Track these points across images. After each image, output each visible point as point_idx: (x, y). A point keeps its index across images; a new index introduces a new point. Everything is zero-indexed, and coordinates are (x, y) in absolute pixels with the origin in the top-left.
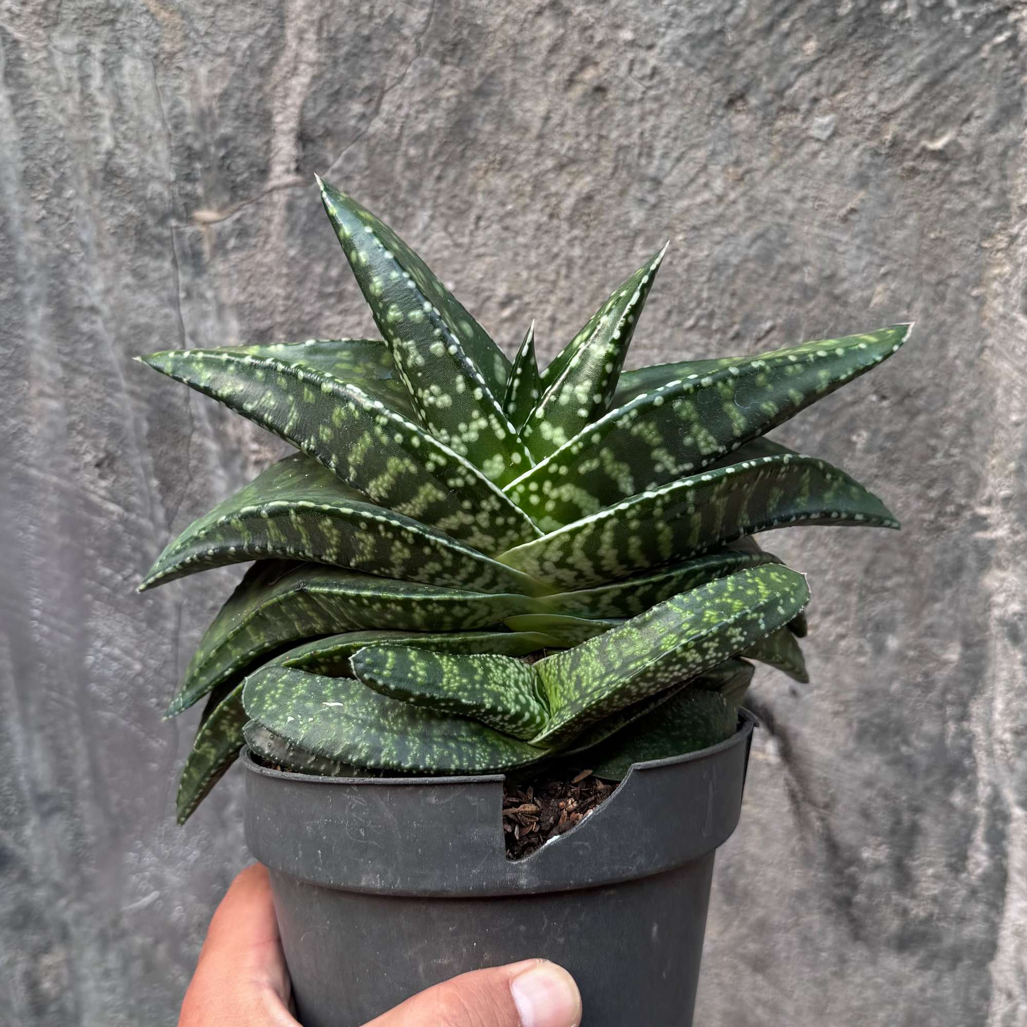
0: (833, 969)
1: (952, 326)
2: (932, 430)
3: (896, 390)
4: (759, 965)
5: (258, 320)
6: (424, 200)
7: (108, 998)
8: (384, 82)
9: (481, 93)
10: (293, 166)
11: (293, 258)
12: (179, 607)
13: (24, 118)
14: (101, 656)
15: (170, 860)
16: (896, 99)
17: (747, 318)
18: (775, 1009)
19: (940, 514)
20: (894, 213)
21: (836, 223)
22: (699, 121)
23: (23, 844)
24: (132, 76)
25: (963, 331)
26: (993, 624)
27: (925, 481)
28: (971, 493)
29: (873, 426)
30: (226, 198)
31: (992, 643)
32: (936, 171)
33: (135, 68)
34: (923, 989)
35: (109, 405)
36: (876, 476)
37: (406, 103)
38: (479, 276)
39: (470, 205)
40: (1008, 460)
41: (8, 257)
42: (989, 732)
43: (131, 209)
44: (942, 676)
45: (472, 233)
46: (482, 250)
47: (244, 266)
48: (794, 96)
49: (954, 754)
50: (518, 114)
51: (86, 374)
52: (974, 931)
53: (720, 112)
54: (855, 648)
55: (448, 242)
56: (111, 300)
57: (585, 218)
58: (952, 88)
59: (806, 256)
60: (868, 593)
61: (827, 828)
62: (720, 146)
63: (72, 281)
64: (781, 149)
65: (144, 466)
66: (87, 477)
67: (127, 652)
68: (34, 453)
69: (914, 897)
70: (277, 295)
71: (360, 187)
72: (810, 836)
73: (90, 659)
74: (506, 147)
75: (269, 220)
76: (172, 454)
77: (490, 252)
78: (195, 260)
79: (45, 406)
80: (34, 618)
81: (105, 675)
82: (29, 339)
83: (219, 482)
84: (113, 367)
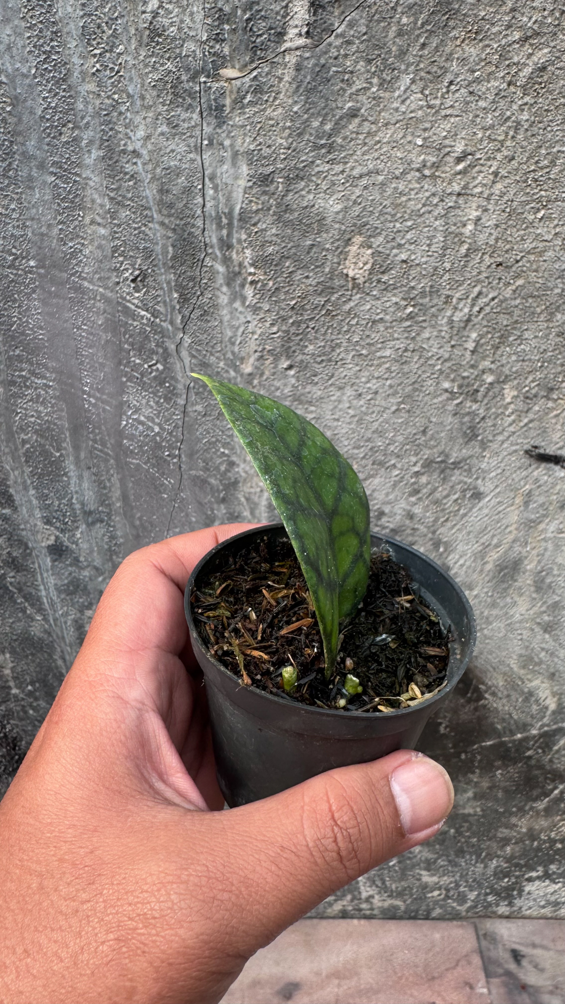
5: (262, 166)
6: (408, 65)
10: (305, 29)
11: (296, 113)
12: (187, 389)
30: (247, 57)
35: (143, 232)
38: (445, 133)
39: (445, 71)
45: (443, 97)
47: (257, 118)
51: (127, 206)
55: (422, 103)
56: (149, 145)
57: (537, 86)
63: (119, 128)
67: (150, 419)
71: (358, 51)
73: (123, 423)
74: (483, 18)
75: (281, 79)
76: (189, 274)
77: (456, 113)
78: (217, 112)
79: (94, 232)
80: (84, 392)
81: (133, 434)
82: (84, 176)
83: (222, 297)
84: (148, 202)
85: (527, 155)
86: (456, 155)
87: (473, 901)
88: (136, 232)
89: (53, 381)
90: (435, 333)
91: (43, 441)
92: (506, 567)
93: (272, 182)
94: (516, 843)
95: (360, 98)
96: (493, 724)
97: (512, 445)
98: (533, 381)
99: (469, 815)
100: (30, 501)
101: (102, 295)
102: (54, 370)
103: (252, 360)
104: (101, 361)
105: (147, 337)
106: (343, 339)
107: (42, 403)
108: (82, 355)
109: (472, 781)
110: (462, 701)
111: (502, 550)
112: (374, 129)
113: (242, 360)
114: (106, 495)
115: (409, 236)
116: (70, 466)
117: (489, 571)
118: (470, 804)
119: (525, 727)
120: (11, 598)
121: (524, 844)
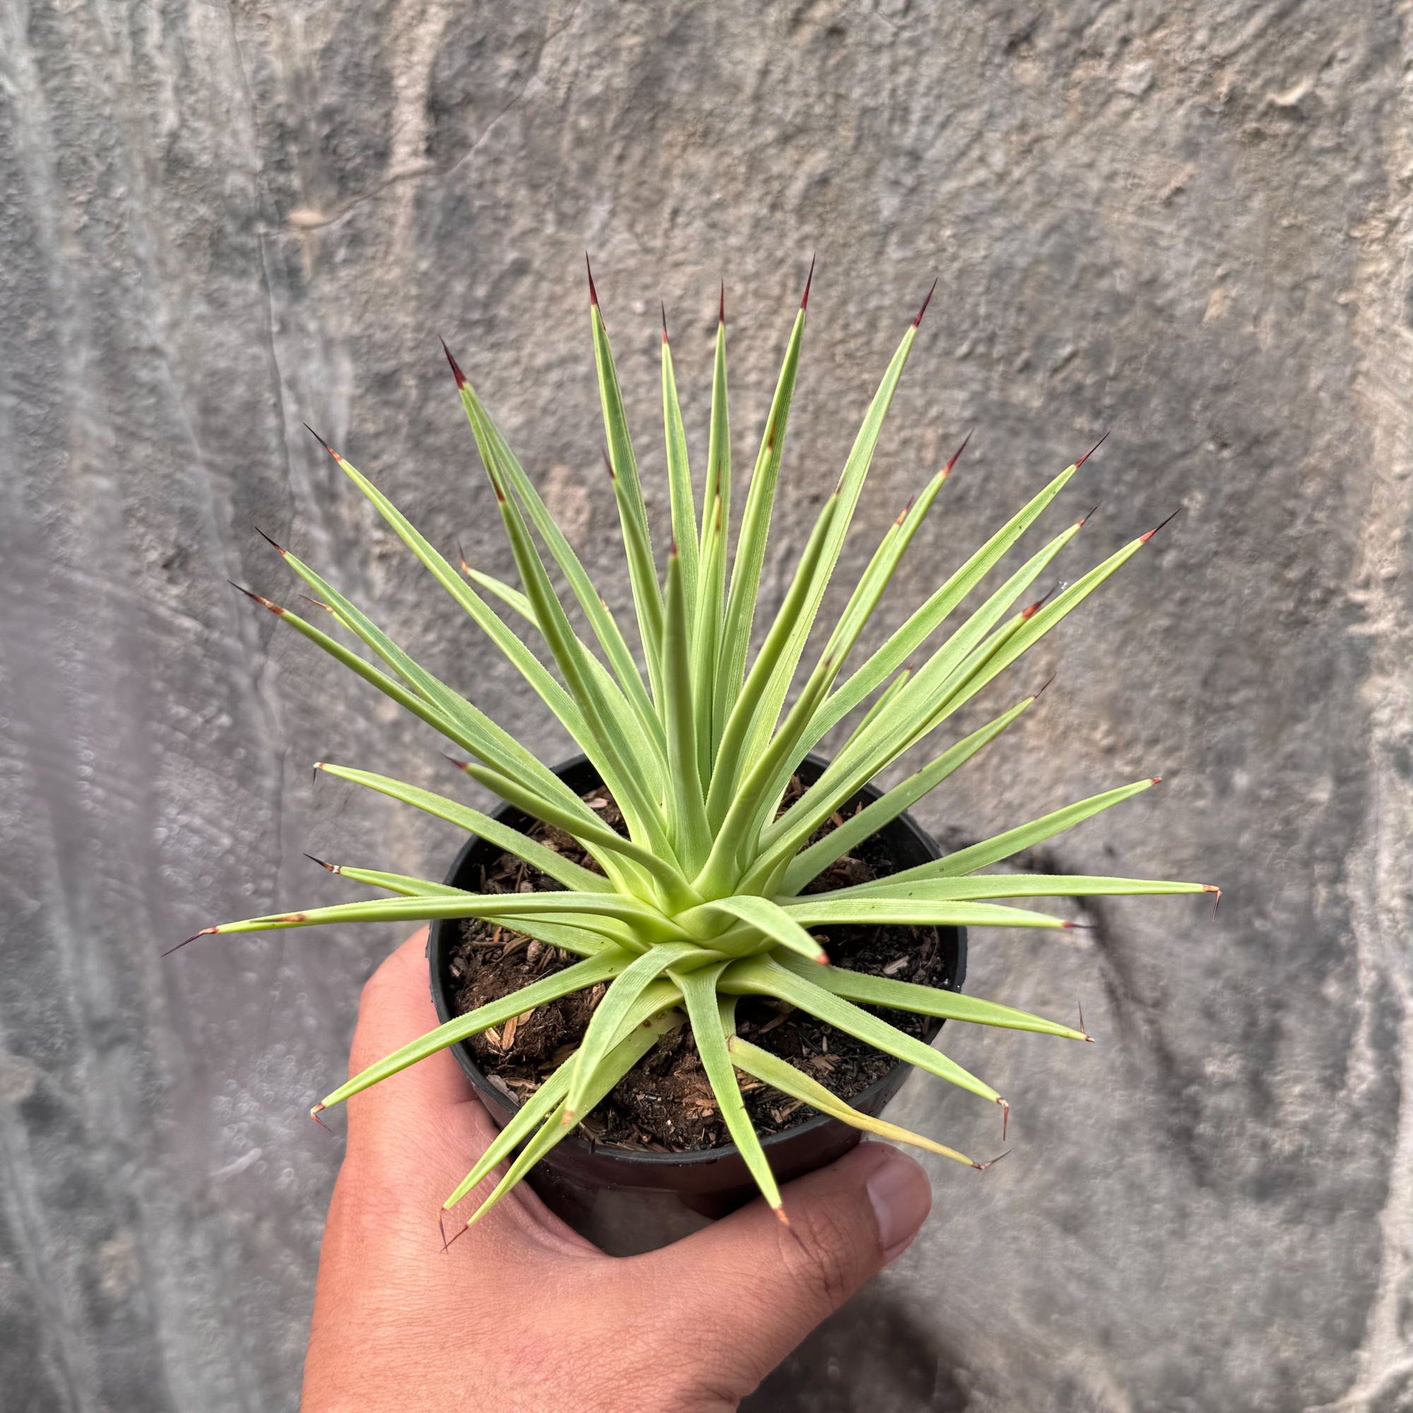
0: (1169, 1226)
1: (1313, 345)
2: (1290, 487)
3: (1240, 433)
4: (1071, 1223)
5: (379, 360)
6: (601, 190)
7: (193, 1299)
8: (543, 29)
9: (676, 39)
10: (422, 146)
11: (425, 274)
12: (280, 758)
13: (57, 90)
14: (176, 828)
15: (273, 1105)
16: (1232, 37)
17: (1039, 342)
18: (1093, 1284)
19: (1302, 601)
20: (1234, 193)
21: (1156, 208)
22: (971, 72)
23: (74, 1090)
24: (202, 27)
25: (1328, 352)
26: (1374, 749)
27: (1280, 559)
28: (1343, 571)
29: (1210, 486)
30: (332, 192)
31: (1374, 776)
32: (1288, 135)
33: (206, 17)
34: (1291, 1251)
35: (179, 482)
36: (1216, 553)
37: (573, 55)
38: (678, 292)
39: (662, 194)
40: (1391, 526)
41: (39, 281)
42: (1373, 897)
43: (203, 210)
44: (1308, 822)
45: (667, 234)
46: (681, 256)
47: (359, 286)
48: (1096, 36)
49: (1326, 928)
50: (727, 68)
51: (148, 439)
52: (1358, 1169)
53: (997, 59)
54: (1190, 788)
55: (634, 246)
56: (179, 337)
57: (820, 210)
58: (1306, 22)
59: (1117, 254)
60: (1207, 712)
61: (1158, 1033)
62: (1000, 104)
63: (126, 313)
64: (1080, 108)
65: (229, 565)
66: (152, 581)
67: (211, 821)
68: (79, 550)
69: (1276, 1125)
70: (405, 326)
71: (514, 173)
72: (1134, 1046)
73: (162, 832)
74: (710, 114)
75: (391, 222)
78: (290, 279)
79: (89, 485)
82: (69, 393)
84: (183, 430)
93: (398, 384)
95: (527, 244)
101: (111, 596)
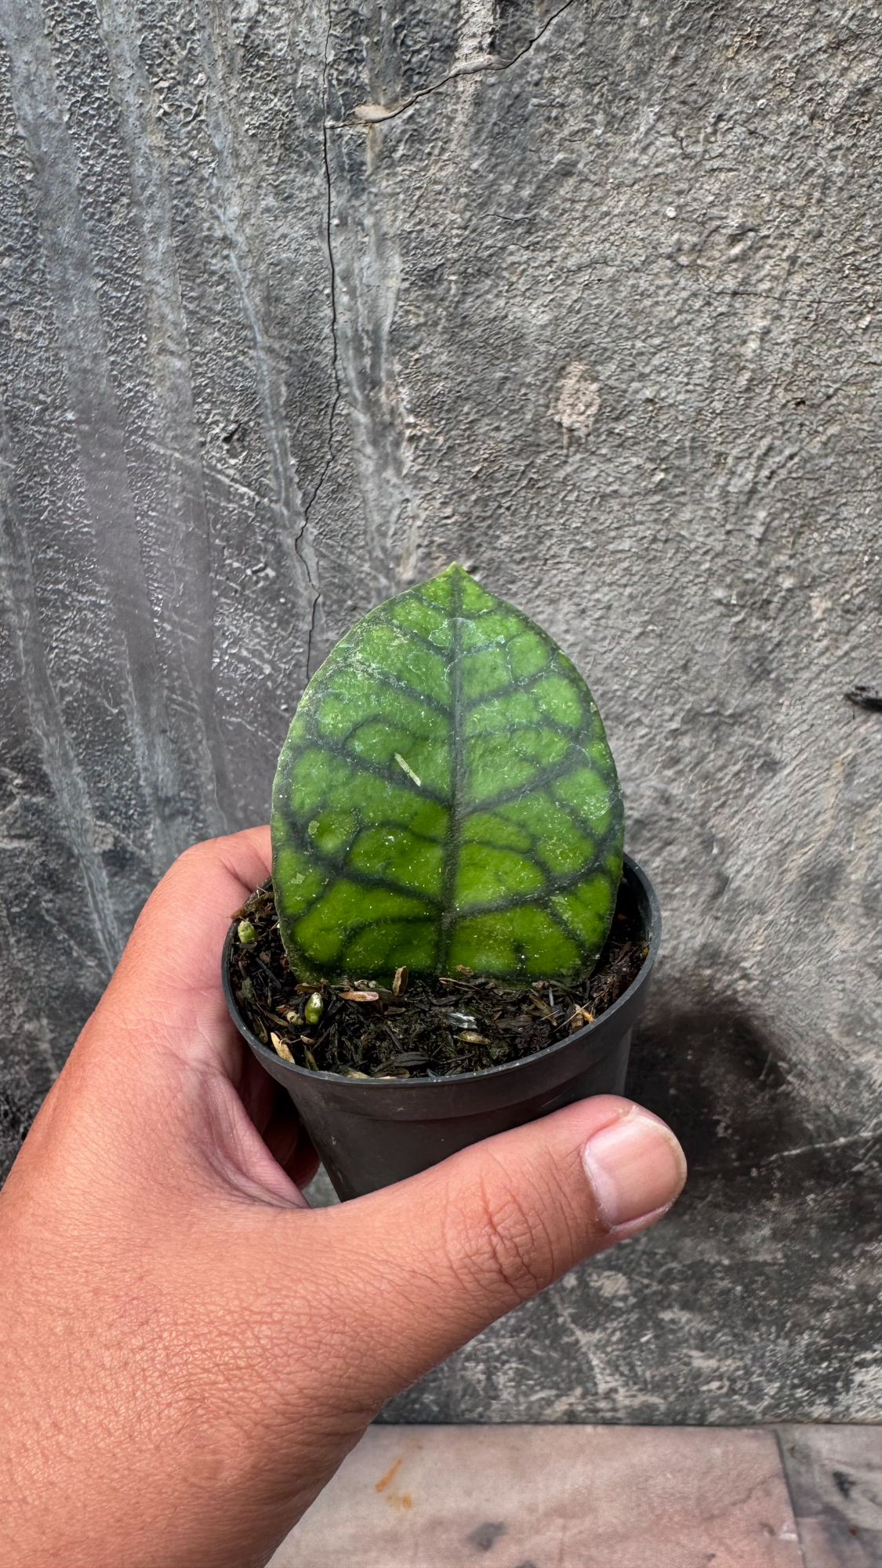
5: (425, 256)
6: (652, 91)
10: (488, 40)
12: (314, 606)
30: (398, 87)
38: (711, 198)
39: (710, 99)
41: (121, 167)
47: (415, 182)
55: (675, 151)
56: (248, 228)
63: (200, 202)
67: (256, 654)
68: (154, 423)
71: (571, 71)
74: (769, 13)
76: (312, 427)
77: (728, 165)
78: (352, 173)
79: (165, 366)
80: (154, 614)
81: (230, 678)
82: (147, 279)
83: (365, 462)
84: (247, 317)
85: (842, 228)
86: (729, 231)
87: (772, 1397)
88: (230, 364)
89: (107, 597)
90: (700, 513)
91: (92, 692)
92: (818, 878)
93: (440, 281)
94: (839, 1307)
95: (575, 146)
96: (800, 1121)
97: (824, 685)
98: (856, 585)
99: (765, 1263)
100: (74, 784)
101: (179, 463)
102: (108, 582)
103: (413, 560)
104: (179, 564)
105: (250, 527)
106: (555, 525)
107: (90, 632)
108: (150, 557)
109: (769, 1211)
110: (751, 1086)
111: (810, 851)
112: (599, 194)
113: (398, 559)
114: (190, 772)
115: (656, 361)
116: (134, 728)
117: (791, 884)
118: (766, 1247)
119: (850, 1127)
120: (48, 932)
121: (852, 1309)
